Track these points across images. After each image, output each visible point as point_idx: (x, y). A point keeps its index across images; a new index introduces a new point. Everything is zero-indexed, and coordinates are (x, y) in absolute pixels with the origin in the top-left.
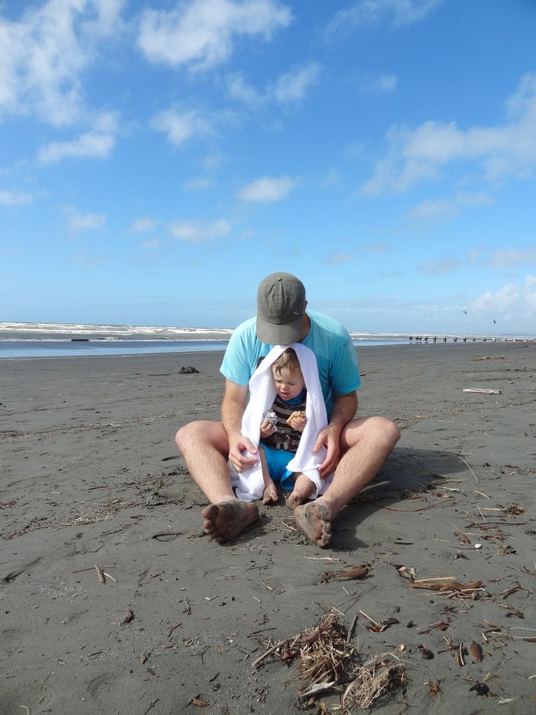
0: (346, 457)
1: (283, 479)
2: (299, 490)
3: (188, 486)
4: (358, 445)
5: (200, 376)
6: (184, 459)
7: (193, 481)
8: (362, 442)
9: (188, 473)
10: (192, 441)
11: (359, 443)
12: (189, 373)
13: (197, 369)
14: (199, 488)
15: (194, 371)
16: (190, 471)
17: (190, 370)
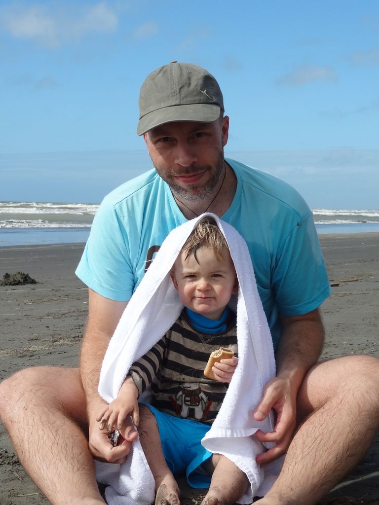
0: (305, 428)
1: (190, 470)
2: (220, 487)
3: (17, 485)
4: (327, 406)
5: (39, 289)
6: (10, 437)
7: (26, 477)
8: (334, 402)
9: (17, 462)
10: (24, 404)
11: (329, 403)
12: (19, 283)
13: (32, 276)
14: (38, 489)
15: (26, 280)
16: (21, 458)
17: (19, 278)
